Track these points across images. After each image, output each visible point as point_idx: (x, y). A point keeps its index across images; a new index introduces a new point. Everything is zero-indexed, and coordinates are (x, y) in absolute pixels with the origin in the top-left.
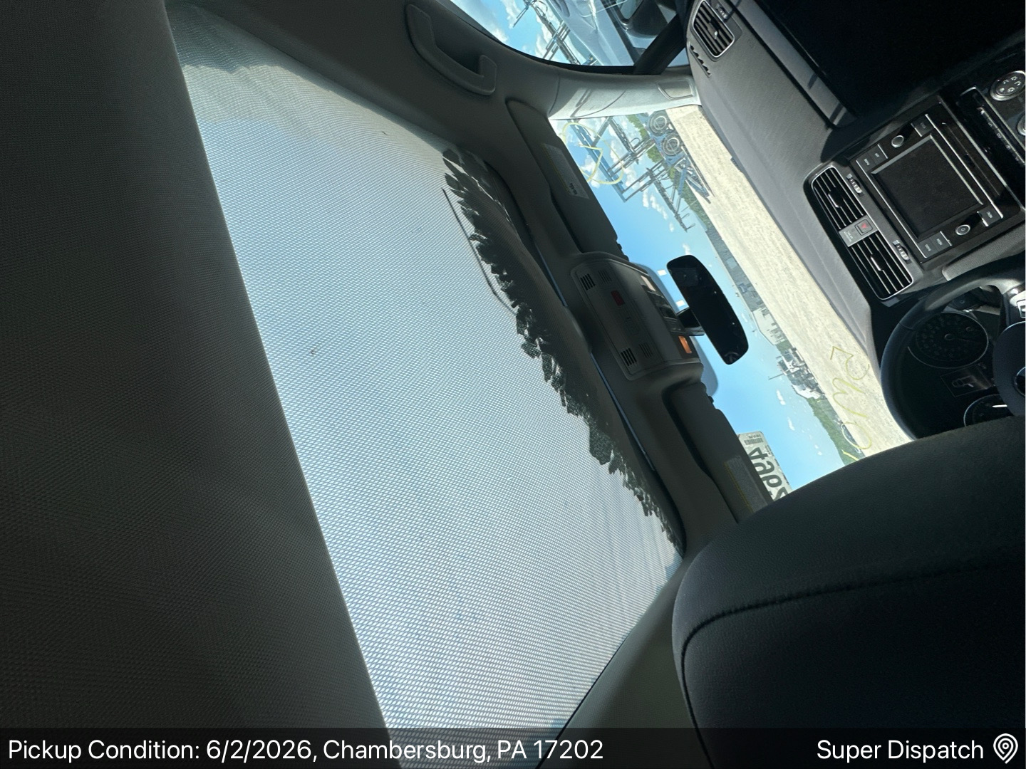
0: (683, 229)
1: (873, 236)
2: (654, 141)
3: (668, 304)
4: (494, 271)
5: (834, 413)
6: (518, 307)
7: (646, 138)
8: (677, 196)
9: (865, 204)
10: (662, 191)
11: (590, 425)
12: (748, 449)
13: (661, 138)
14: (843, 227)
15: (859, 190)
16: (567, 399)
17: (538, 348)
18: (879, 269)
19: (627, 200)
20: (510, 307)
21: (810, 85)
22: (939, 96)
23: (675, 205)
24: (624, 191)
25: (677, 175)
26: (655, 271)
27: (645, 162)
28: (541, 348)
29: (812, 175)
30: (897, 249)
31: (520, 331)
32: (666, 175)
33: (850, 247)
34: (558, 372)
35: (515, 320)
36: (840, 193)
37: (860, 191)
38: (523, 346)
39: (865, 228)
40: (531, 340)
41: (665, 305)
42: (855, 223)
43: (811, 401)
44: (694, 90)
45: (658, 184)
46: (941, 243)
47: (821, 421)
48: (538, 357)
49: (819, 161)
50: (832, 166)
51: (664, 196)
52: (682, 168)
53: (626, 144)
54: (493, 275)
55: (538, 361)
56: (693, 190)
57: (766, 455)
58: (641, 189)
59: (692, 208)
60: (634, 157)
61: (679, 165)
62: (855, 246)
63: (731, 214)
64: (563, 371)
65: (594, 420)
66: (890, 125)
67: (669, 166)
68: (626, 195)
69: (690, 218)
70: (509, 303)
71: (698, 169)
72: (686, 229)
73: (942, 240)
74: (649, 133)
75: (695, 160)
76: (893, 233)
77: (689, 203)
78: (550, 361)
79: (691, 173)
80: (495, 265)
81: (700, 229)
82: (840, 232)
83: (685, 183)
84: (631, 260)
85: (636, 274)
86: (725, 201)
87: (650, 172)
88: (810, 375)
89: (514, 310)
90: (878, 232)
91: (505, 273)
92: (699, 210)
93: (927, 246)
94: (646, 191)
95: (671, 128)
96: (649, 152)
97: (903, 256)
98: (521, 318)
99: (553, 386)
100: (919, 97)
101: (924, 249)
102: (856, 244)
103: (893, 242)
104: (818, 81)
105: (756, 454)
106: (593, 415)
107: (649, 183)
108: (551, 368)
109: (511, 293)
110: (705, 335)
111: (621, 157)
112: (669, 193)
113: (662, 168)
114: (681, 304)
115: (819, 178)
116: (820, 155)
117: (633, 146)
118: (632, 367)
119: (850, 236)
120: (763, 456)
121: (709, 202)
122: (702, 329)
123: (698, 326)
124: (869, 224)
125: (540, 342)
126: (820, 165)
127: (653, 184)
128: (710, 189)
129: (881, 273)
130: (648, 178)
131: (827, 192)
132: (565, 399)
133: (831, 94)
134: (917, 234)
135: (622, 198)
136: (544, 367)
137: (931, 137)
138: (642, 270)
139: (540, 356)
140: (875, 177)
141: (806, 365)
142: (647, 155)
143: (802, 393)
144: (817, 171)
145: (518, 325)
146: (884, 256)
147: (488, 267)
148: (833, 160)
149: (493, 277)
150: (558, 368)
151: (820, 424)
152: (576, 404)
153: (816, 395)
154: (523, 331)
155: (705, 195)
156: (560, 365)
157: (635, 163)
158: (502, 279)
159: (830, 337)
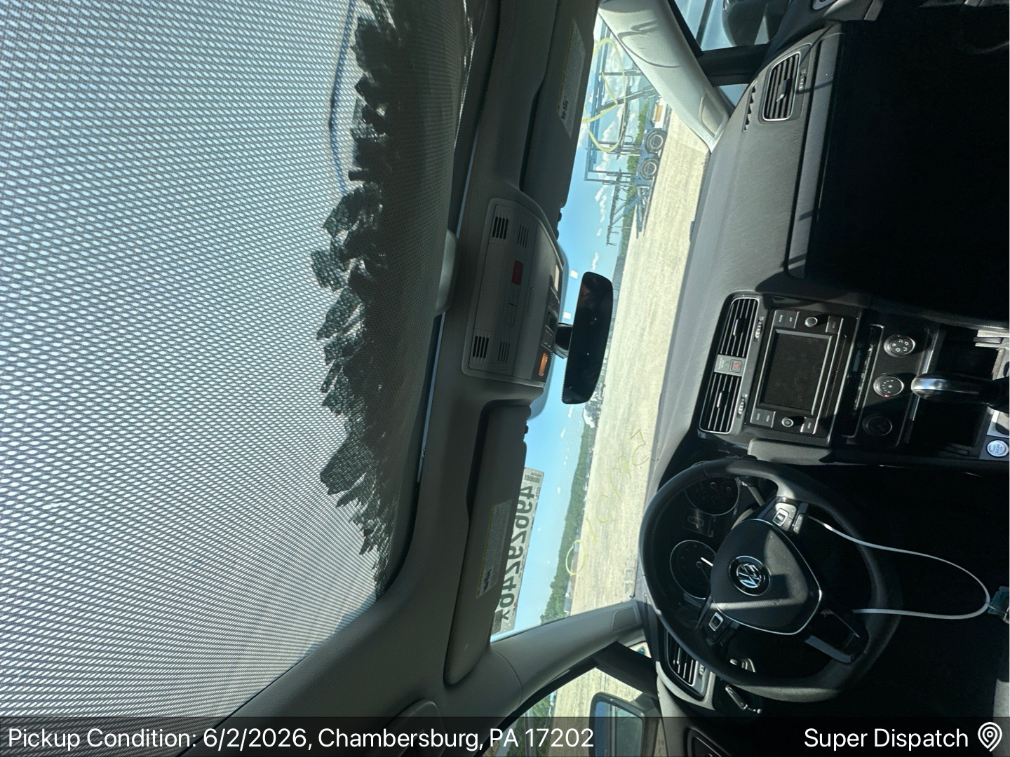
0: (606, 241)
1: (735, 377)
2: (641, 152)
3: (558, 312)
4: (362, 87)
5: (593, 443)
6: (359, 184)
7: (637, 144)
8: (621, 212)
9: (752, 349)
10: (616, 198)
11: (351, 434)
12: (525, 483)
13: (647, 156)
14: (724, 354)
15: (757, 335)
16: (338, 382)
17: (346, 276)
18: (718, 406)
19: (588, 180)
20: (346, 172)
21: (802, 217)
22: (861, 313)
23: (615, 217)
24: (592, 171)
25: (635, 195)
26: (570, 268)
27: (622, 163)
28: (350, 280)
29: (740, 294)
30: (740, 401)
31: (331, 226)
32: (626, 188)
33: (714, 373)
34: (353, 332)
35: (337, 202)
36: (744, 326)
37: (757, 337)
38: (318, 255)
39: (736, 368)
40: (342, 255)
41: (555, 312)
42: (733, 358)
43: (587, 427)
44: (720, 131)
45: (617, 190)
46: (767, 420)
47: (582, 443)
48: (334, 290)
49: (754, 287)
50: (758, 300)
51: (614, 202)
52: (642, 193)
53: (622, 134)
54: (355, 92)
55: (330, 297)
56: (635, 218)
57: (533, 496)
58: (604, 181)
59: (623, 230)
60: (619, 150)
61: (641, 189)
62: (719, 374)
63: (642, 260)
64: (364, 335)
65: (364, 427)
66: (817, 304)
67: (635, 184)
68: (591, 176)
69: (616, 238)
70: (348, 164)
71: (650, 205)
72: (608, 243)
73: (769, 418)
74: (643, 141)
75: (654, 197)
76: (749, 387)
77: (624, 224)
78: (351, 309)
79: (644, 203)
80: (372, 81)
81: (615, 252)
82: (719, 356)
83: (634, 208)
84: (559, 240)
85: (553, 262)
86: (647, 245)
87: (619, 175)
88: (600, 410)
89: (348, 182)
90: (741, 378)
91: (381, 112)
92: (626, 236)
93: (759, 415)
94: (605, 186)
95: (659, 154)
96: (631, 157)
97: (740, 409)
98: (350, 207)
99: (326, 351)
100: (850, 301)
101: (756, 416)
102: (720, 374)
103: (743, 393)
104: (810, 219)
105: (527, 491)
106: (367, 420)
107: (613, 183)
108: (344, 320)
109: (364, 151)
110: (566, 359)
111: (609, 141)
112: (619, 203)
113: (629, 180)
114: (568, 317)
115: (742, 300)
116: (759, 283)
117: (626, 141)
118: (476, 361)
119: (723, 365)
120: (529, 496)
121: (637, 237)
122: (567, 354)
123: (567, 349)
124: (741, 366)
125: (357, 268)
126: (752, 291)
127: (614, 186)
128: (645, 227)
129: (716, 408)
130: (615, 179)
131: (738, 317)
132: (334, 381)
133: (807, 239)
134: (761, 400)
135: (586, 175)
136: (333, 311)
137: (830, 339)
138: (561, 260)
139: (339, 291)
140: (776, 336)
141: (602, 401)
142: (627, 158)
143: (586, 417)
144: (747, 294)
145: (335, 213)
146: (729, 399)
147: (354, 72)
148: (764, 295)
149: (350, 98)
150: (358, 326)
151: (580, 444)
152: (349, 395)
153: (592, 425)
154: (338, 231)
155: (639, 229)
156: (366, 324)
157: (616, 156)
158: (368, 114)
159: (630, 395)
